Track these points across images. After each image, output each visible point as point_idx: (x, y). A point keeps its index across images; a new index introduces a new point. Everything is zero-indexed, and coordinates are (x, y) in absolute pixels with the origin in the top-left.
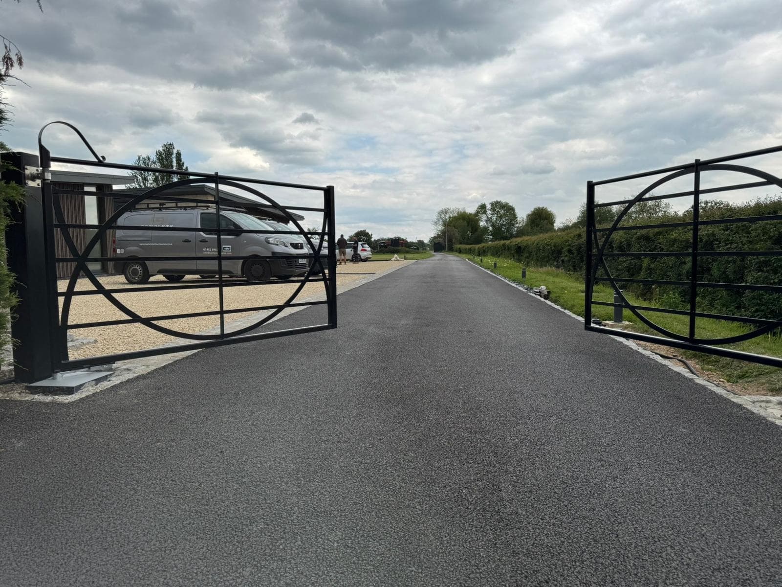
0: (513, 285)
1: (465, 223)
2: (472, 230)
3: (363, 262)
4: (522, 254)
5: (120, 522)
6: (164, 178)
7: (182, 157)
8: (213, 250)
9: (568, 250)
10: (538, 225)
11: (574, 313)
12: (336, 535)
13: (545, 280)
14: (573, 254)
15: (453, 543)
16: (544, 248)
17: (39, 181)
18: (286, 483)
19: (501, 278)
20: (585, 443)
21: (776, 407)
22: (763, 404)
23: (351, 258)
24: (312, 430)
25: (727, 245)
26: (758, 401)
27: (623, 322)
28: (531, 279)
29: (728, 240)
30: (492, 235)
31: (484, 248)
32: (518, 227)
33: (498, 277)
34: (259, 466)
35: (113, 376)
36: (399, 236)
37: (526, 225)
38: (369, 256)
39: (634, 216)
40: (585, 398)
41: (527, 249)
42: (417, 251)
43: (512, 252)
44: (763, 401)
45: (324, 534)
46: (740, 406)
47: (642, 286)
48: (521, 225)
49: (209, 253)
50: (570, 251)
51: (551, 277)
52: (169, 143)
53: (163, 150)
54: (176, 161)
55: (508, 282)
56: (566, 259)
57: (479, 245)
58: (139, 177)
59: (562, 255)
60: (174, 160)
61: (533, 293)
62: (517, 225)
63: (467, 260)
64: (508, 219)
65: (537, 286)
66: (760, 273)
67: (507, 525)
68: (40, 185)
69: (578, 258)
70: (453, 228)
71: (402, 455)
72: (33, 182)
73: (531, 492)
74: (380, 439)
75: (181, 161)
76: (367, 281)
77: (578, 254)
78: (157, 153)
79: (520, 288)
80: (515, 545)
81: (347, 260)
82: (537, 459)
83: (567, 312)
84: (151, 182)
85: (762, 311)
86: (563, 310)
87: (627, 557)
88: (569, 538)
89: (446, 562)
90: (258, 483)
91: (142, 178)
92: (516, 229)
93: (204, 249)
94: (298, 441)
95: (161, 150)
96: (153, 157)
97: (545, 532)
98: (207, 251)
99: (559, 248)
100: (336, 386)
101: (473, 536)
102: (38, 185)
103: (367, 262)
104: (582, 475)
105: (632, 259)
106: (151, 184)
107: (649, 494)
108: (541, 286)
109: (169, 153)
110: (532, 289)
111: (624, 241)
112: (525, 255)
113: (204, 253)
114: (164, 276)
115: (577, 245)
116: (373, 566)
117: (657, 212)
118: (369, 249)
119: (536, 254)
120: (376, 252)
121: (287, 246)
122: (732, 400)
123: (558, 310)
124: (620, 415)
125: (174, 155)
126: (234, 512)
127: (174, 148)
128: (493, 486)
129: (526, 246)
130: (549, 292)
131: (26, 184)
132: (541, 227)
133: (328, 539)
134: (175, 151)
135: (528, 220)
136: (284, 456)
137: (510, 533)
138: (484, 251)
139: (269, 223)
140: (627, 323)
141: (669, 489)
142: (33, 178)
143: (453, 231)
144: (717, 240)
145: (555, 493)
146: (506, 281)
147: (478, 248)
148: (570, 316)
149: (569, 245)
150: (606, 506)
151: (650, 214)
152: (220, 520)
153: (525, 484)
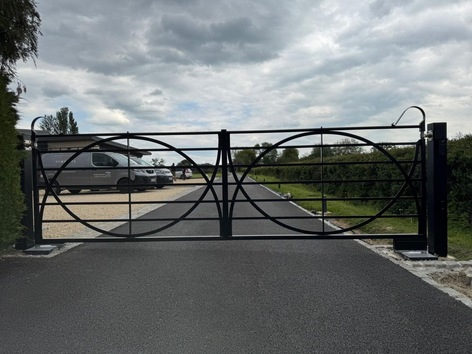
0: (273, 192)
1: (247, 155)
2: (251, 159)
3: (187, 179)
4: (280, 174)
5: (99, 301)
6: (61, 129)
7: (73, 116)
8: (100, 175)
9: (304, 172)
10: (289, 157)
11: (303, 208)
12: (191, 301)
13: (290, 190)
14: (306, 174)
15: (238, 301)
16: (291, 171)
17: (30, 148)
18: (167, 285)
19: (267, 188)
20: (296, 266)
21: (386, 250)
22: (380, 249)
23: (180, 177)
24: (174, 265)
25: (382, 170)
26: (378, 247)
27: (327, 212)
28: (283, 189)
29: (383, 168)
30: (263, 162)
31: (259, 170)
32: (278, 158)
33: (266, 188)
34: (153, 279)
35: (66, 245)
36: (208, 163)
37: (283, 156)
38: (191, 176)
39: (343, 151)
40: (301, 248)
41: (282, 171)
42: (219, 172)
43: (274, 173)
44: (381, 247)
45: (186, 301)
46: (370, 250)
47: (342, 192)
48: (279, 156)
49: (97, 176)
50: (305, 173)
51: (294, 188)
52: (65, 107)
53: (61, 111)
54: (70, 118)
55: (271, 191)
56: (303, 177)
57: (256, 168)
58: (45, 128)
59: (301, 175)
60: (68, 118)
61: (283, 197)
62: (277, 156)
63: (249, 177)
64: (272, 153)
65: (286, 193)
66: (397, 185)
67: (260, 295)
68: (31, 149)
69: (309, 176)
70: (240, 158)
71: (216, 273)
72: (28, 148)
73: (271, 284)
74: (206, 268)
75: (73, 118)
76: (191, 191)
77: (309, 175)
78: (57, 113)
79: (277, 194)
80: (262, 301)
81: (177, 178)
82: (275, 272)
83: (300, 207)
84: (53, 131)
85: (400, 205)
86: (298, 206)
87: (305, 303)
88: (284, 298)
89: (235, 307)
90: (154, 285)
91: (47, 129)
92: (277, 159)
93: (94, 175)
94: (168, 270)
95: (60, 112)
96: (55, 116)
97: (275, 296)
98: (96, 176)
99: (299, 171)
100: (182, 246)
101: (246, 299)
102: (30, 149)
103: (190, 179)
104: (293, 277)
105: (337, 178)
106: (53, 132)
107: (319, 283)
108: (288, 193)
109: (65, 113)
110: (283, 194)
111: (332, 168)
112: (282, 174)
113: (94, 177)
114: (69, 190)
115: (308, 169)
116: (207, 309)
117: (356, 149)
118: (191, 171)
119: (287, 174)
120: (195, 173)
121: (144, 172)
122: (368, 247)
123: (296, 206)
124: (315, 254)
125: (68, 115)
126: (147, 296)
127: (68, 110)
128: (255, 282)
129: (282, 170)
130: (292, 197)
131: (25, 149)
132: (291, 158)
133: (188, 302)
134: (69, 112)
135: (283, 153)
136: (163, 275)
137: (261, 297)
138: (259, 172)
139: (132, 158)
140: (329, 212)
141: (328, 281)
142: (28, 146)
143: (241, 160)
144: (378, 168)
145: (281, 284)
146: (270, 190)
147: (255, 170)
148: (301, 209)
149: (304, 169)
150: (301, 287)
151: (352, 150)
152: (142, 298)
153: (269, 281)
